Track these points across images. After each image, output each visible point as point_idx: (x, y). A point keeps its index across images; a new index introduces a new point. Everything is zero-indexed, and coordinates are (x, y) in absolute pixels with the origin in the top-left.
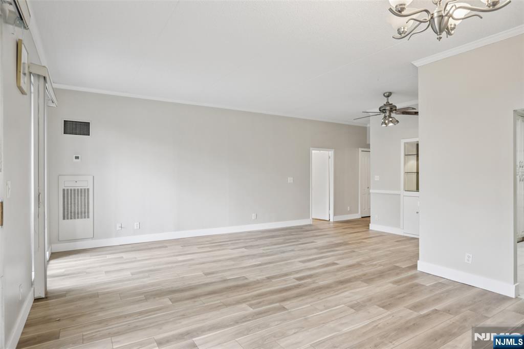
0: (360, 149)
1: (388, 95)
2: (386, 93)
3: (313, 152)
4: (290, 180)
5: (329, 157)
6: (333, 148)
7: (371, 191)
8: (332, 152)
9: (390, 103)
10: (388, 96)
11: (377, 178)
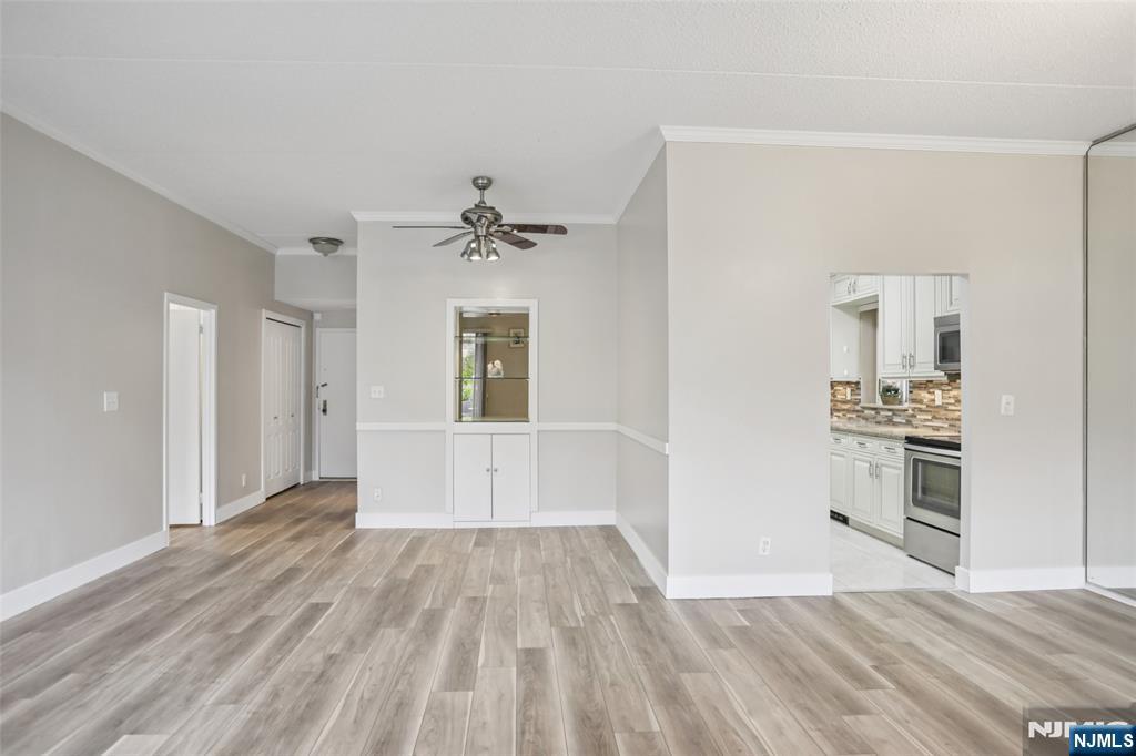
0: (264, 310)
1: (483, 184)
2: (483, 178)
3: (173, 307)
4: (109, 401)
5: (201, 329)
6: (215, 303)
7: (359, 426)
8: (213, 312)
9: (488, 205)
10: (483, 188)
11: (377, 392)
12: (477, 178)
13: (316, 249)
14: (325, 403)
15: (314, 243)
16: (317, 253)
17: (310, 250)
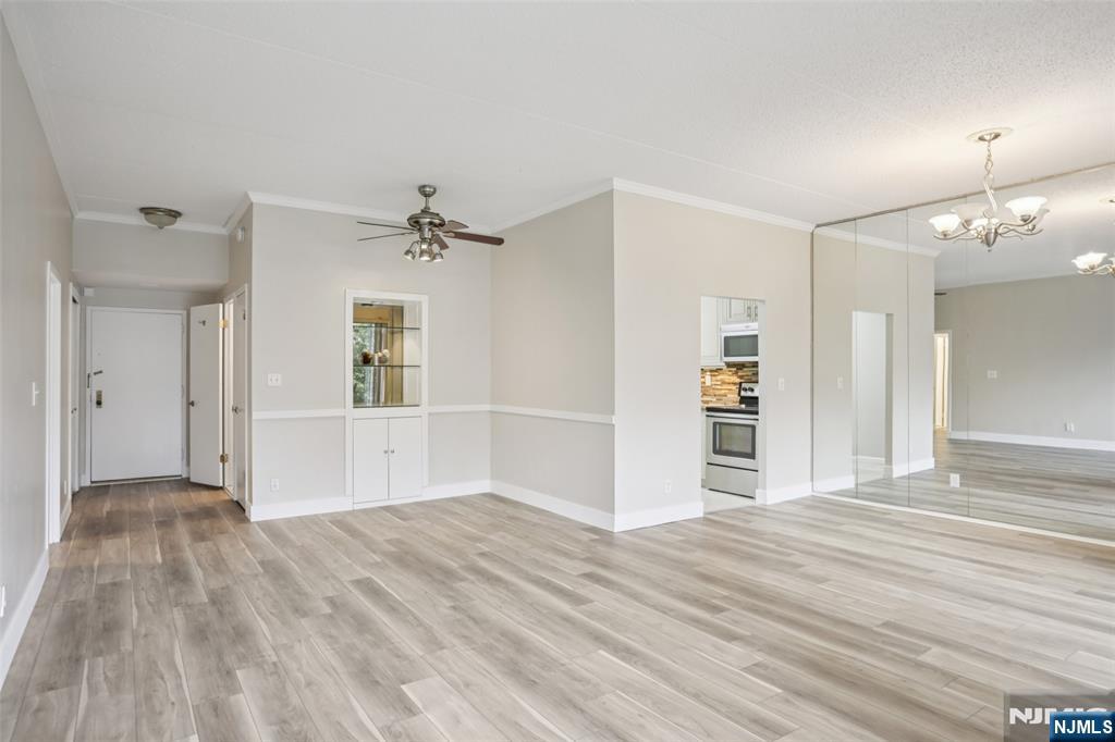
1: (426, 192)
7: (255, 416)
10: (428, 196)
11: (275, 379)
12: (424, 186)
13: (147, 219)
14: (99, 395)
15: (147, 214)
16: (149, 224)
17: (139, 220)
